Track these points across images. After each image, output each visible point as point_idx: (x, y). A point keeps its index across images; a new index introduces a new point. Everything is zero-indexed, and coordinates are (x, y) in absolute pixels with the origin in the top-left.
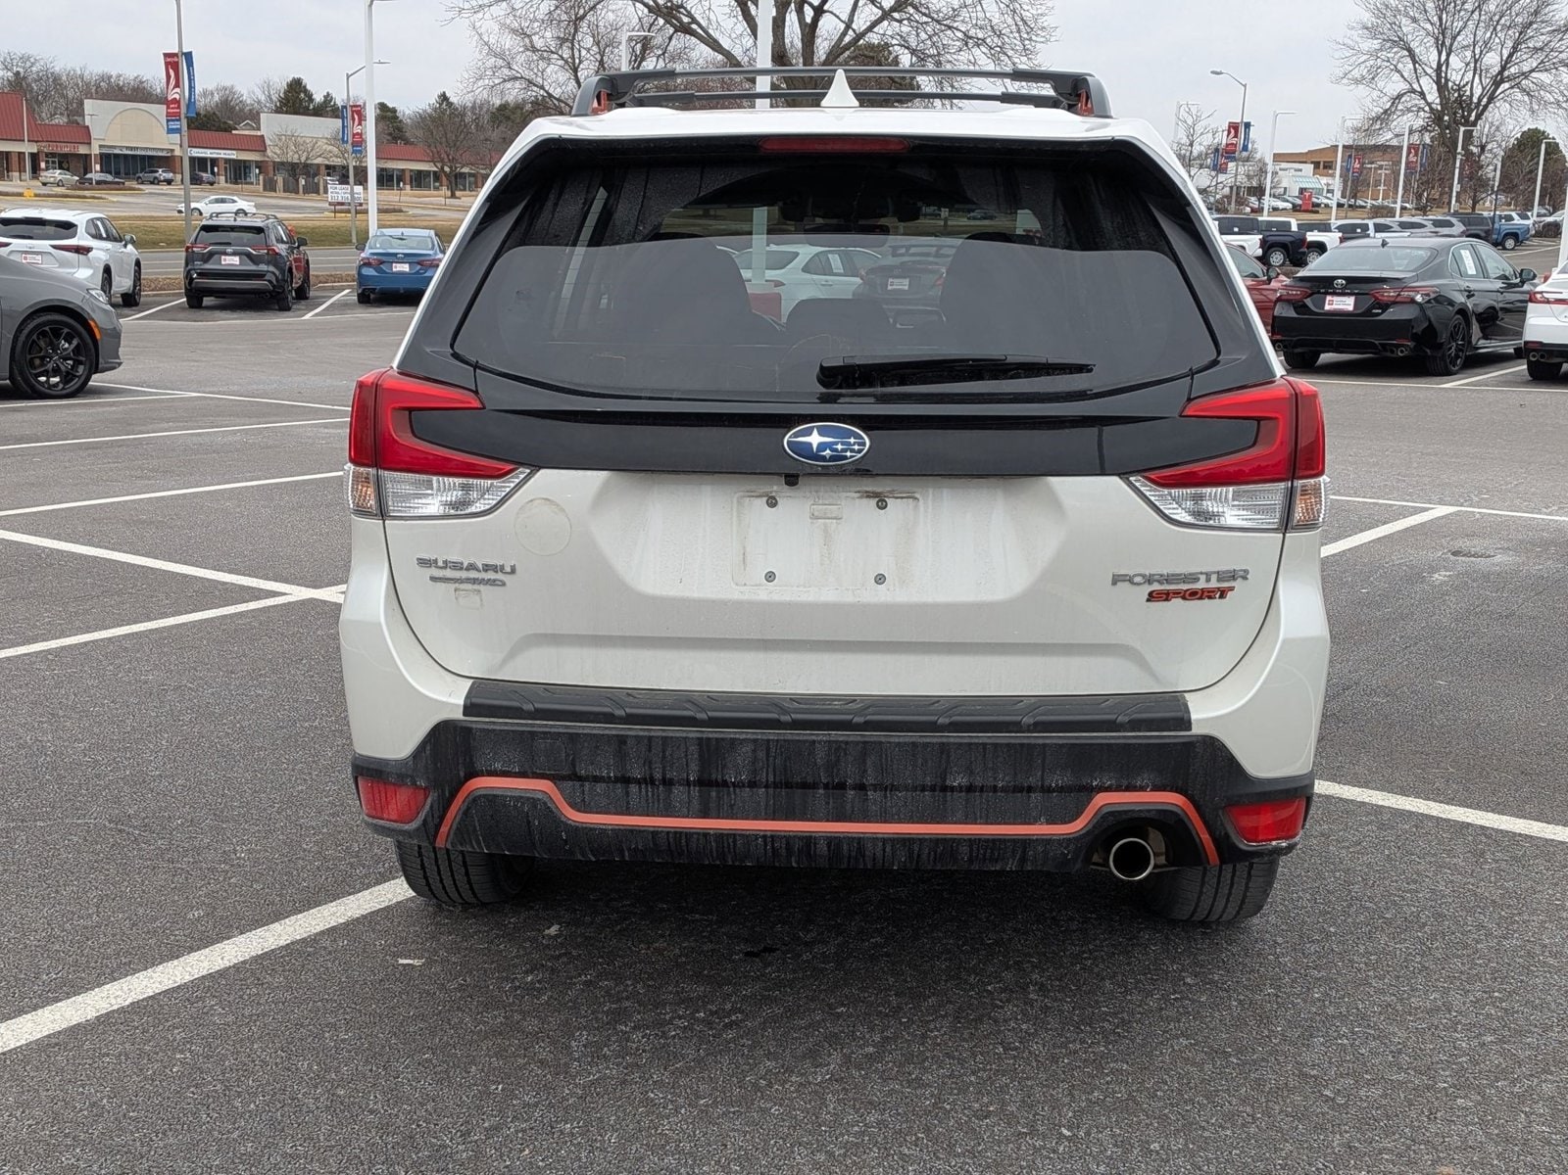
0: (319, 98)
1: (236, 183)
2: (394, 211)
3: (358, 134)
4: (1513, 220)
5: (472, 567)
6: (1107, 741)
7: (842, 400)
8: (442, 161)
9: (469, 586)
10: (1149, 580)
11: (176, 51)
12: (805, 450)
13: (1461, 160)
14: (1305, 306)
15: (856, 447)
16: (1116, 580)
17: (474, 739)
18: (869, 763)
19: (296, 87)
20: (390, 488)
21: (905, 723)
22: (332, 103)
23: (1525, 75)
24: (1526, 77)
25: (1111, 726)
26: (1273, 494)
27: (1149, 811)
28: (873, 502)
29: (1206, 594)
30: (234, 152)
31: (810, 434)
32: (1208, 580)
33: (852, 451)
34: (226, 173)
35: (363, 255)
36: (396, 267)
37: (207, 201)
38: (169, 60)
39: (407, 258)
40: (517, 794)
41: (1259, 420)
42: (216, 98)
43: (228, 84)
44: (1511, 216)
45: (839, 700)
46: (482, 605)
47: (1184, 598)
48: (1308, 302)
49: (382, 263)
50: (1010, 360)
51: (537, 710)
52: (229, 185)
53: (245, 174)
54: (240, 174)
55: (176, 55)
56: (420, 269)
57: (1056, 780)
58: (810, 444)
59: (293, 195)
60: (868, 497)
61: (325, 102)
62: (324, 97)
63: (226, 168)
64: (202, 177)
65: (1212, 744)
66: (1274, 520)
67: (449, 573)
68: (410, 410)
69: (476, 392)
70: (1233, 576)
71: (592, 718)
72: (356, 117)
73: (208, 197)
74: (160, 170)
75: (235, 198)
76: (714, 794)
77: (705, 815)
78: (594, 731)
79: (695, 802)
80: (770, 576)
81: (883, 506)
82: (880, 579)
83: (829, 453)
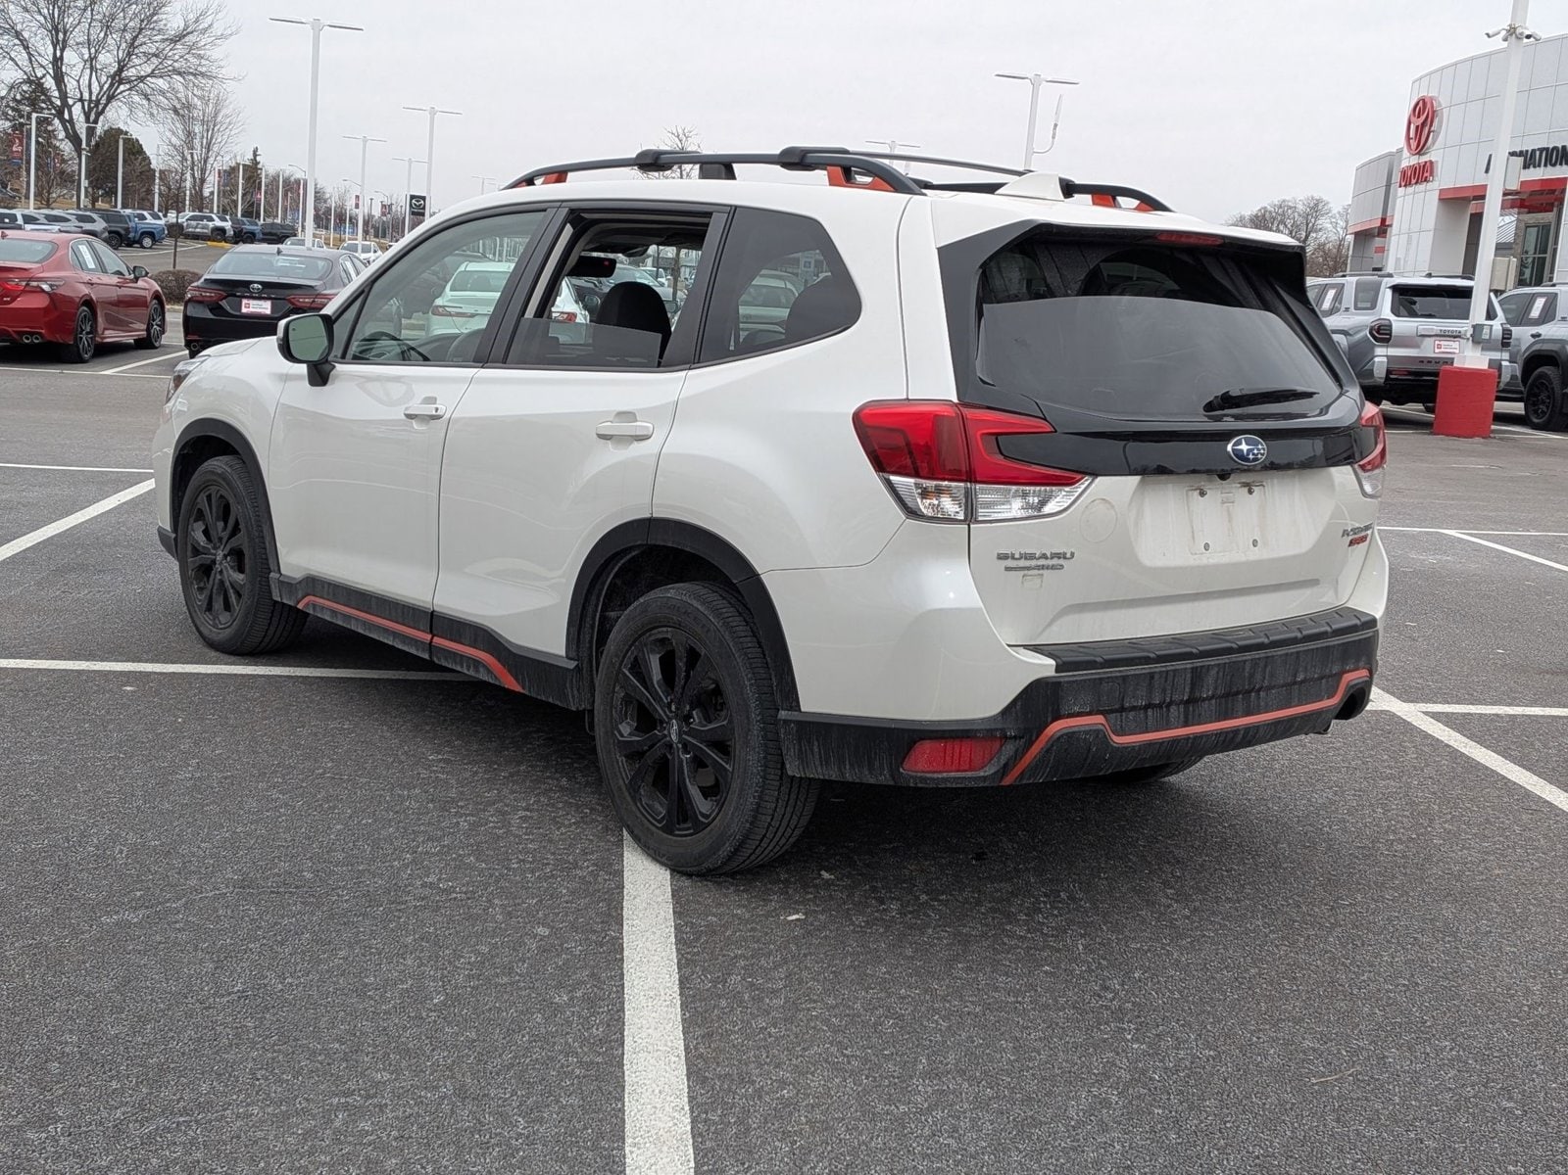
4: (146, 219)
5: (1044, 556)
9: (1036, 572)
12: (1239, 454)
13: (87, 156)
14: (221, 307)
16: (1344, 533)
17: (1062, 690)
20: (983, 497)
23: (142, 79)
24: (142, 81)
27: (1362, 682)
28: (1246, 489)
31: (1241, 444)
32: (1365, 531)
40: (1087, 728)
44: (143, 215)
46: (1041, 586)
47: (1358, 543)
48: (224, 303)
51: (1106, 661)
58: (1242, 451)
60: (1245, 487)
67: (1023, 563)
68: (997, 434)
69: (1045, 419)
70: (1370, 527)
71: (1137, 662)
76: (1191, 709)
77: (1186, 724)
78: (1137, 672)
79: (1182, 716)
80: (1207, 547)
81: (1250, 492)
82: (1255, 543)
83: (1251, 457)
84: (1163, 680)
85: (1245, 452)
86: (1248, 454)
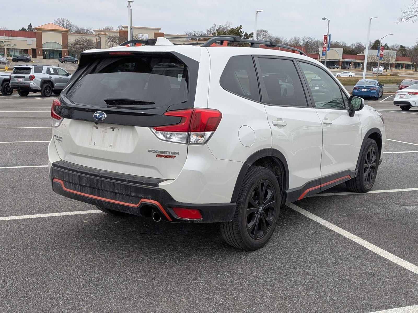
0: (383, 45)
1: (355, 68)
2: (395, 75)
3: (382, 54)
6: (142, 187)
7: (112, 107)
8: (414, 61)
9: (59, 141)
10: (156, 152)
11: (327, 35)
15: (104, 117)
16: (149, 151)
17: (53, 171)
18: (102, 184)
19: (377, 42)
21: (107, 177)
22: (387, 46)
25: (142, 183)
26: (184, 135)
27: (150, 204)
29: (169, 157)
30: (356, 60)
31: (97, 114)
32: (169, 153)
33: (103, 118)
34: (353, 65)
35: (355, 86)
36: (363, 90)
37: (342, 73)
38: (325, 37)
39: (366, 87)
40: (57, 182)
41: (181, 117)
42: (356, 46)
43: (359, 42)
45: (102, 171)
46: (61, 145)
47: (164, 157)
49: (359, 88)
50: (135, 100)
52: (354, 69)
53: (358, 66)
54: (357, 66)
55: (327, 36)
56: (370, 90)
57: (133, 194)
59: (369, 71)
60: (111, 128)
61: (385, 46)
62: (385, 44)
63: (353, 64)
64: (346, 67)
65: (164, 191)
66: (184, 141)
67: (57, 138)
70: (175, 153)
71: (65, 168)
72: (382, 50)
73: (343, 72)
74: (336, 65)
75: (350, 72)
76: (82, 187)
78: (66, 172)
79: (79, 189)
80: (95, 144)
81: (113, 130)
82: (111, 146)
83: (99, 118)
84: (72, 176)
85: (97, 116)
86: (98, 117)
